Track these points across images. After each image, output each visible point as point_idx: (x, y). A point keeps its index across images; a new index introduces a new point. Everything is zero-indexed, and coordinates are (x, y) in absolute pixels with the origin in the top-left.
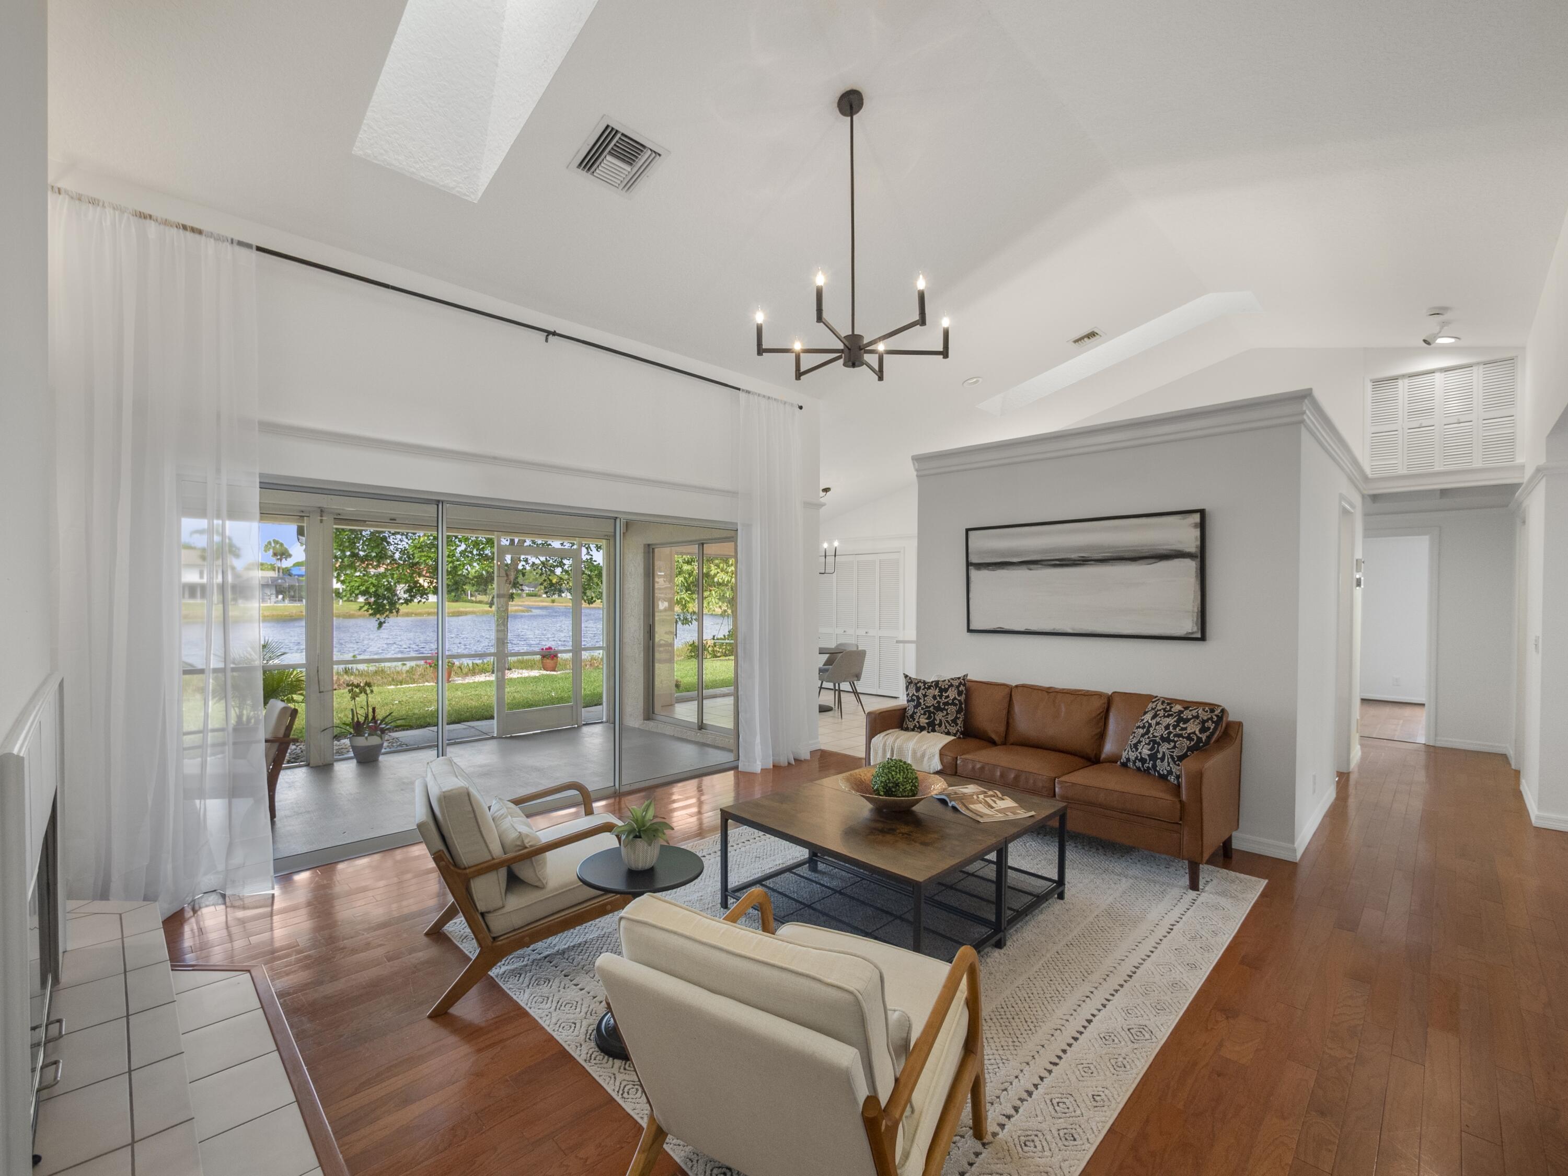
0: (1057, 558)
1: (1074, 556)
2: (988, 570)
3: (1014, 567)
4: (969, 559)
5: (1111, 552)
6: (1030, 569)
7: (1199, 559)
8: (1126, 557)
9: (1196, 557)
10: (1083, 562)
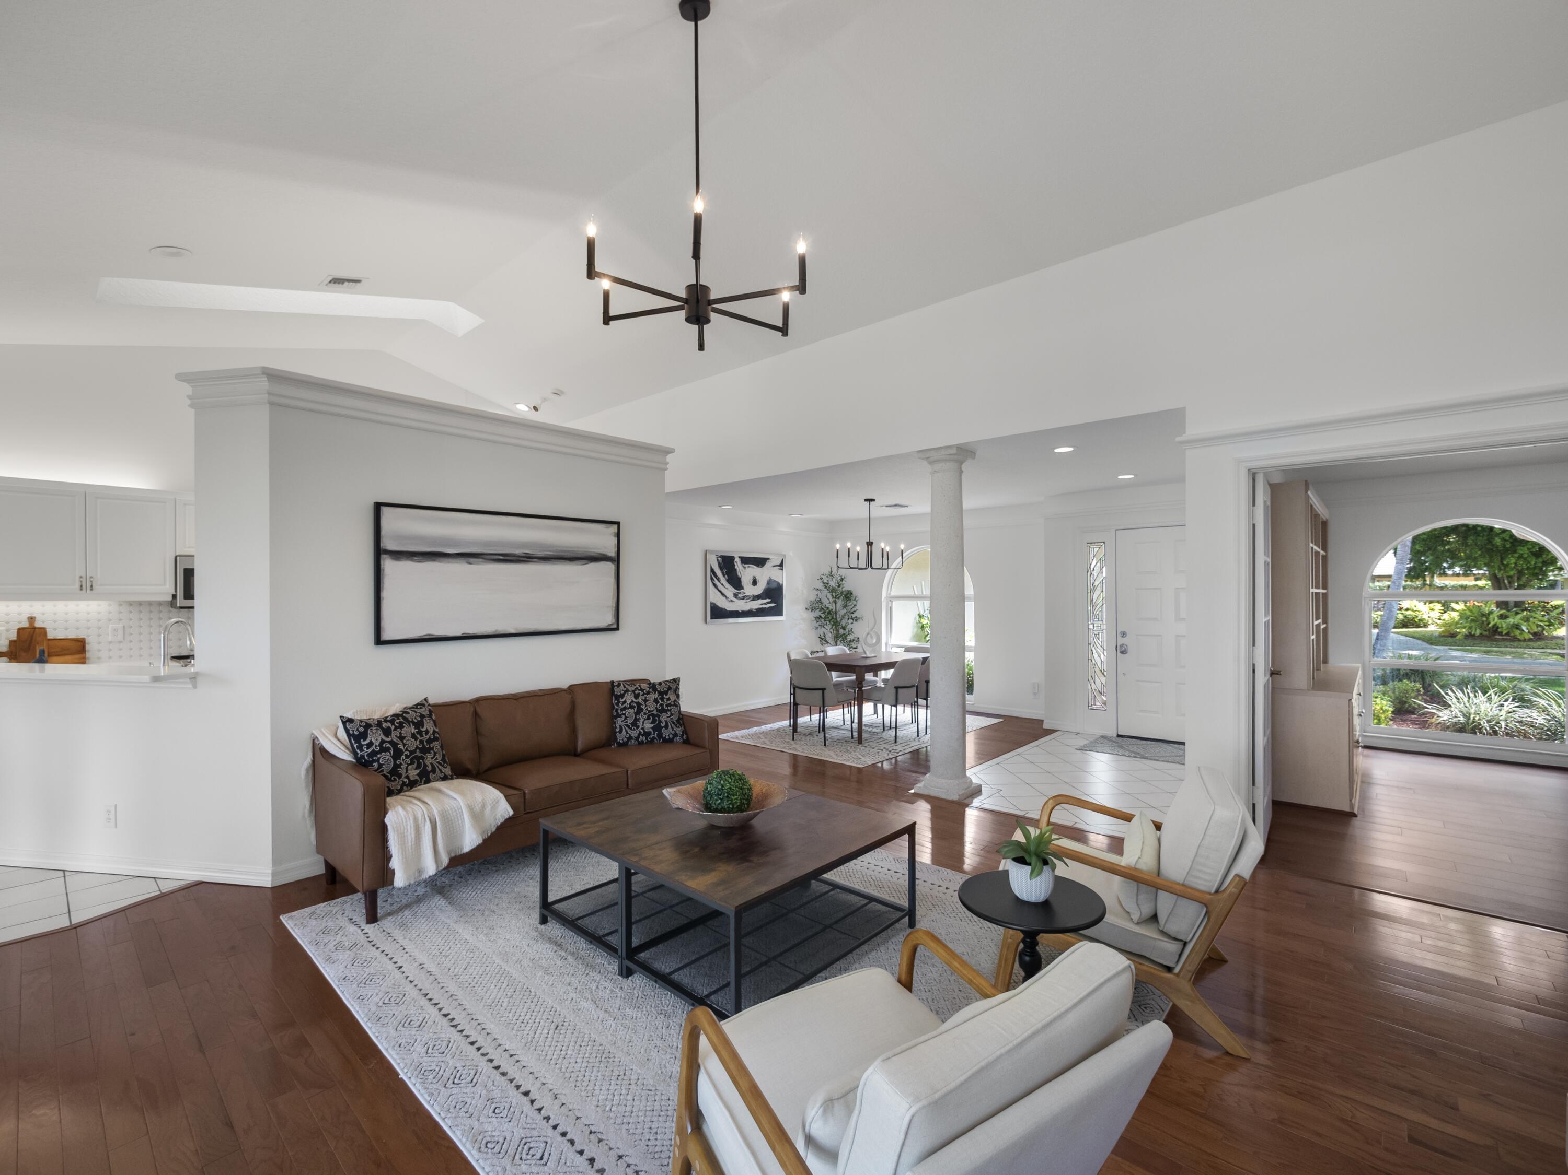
0: (501, 552)
1: (518, 552)
2: (412, 560)
3: (450, 560)
4: (382, 545)
5: (553, 551)
6: (470, 563)
7: (616, 563)
8: (566, 556)
9: (615, 561)
10: (526, 558)
